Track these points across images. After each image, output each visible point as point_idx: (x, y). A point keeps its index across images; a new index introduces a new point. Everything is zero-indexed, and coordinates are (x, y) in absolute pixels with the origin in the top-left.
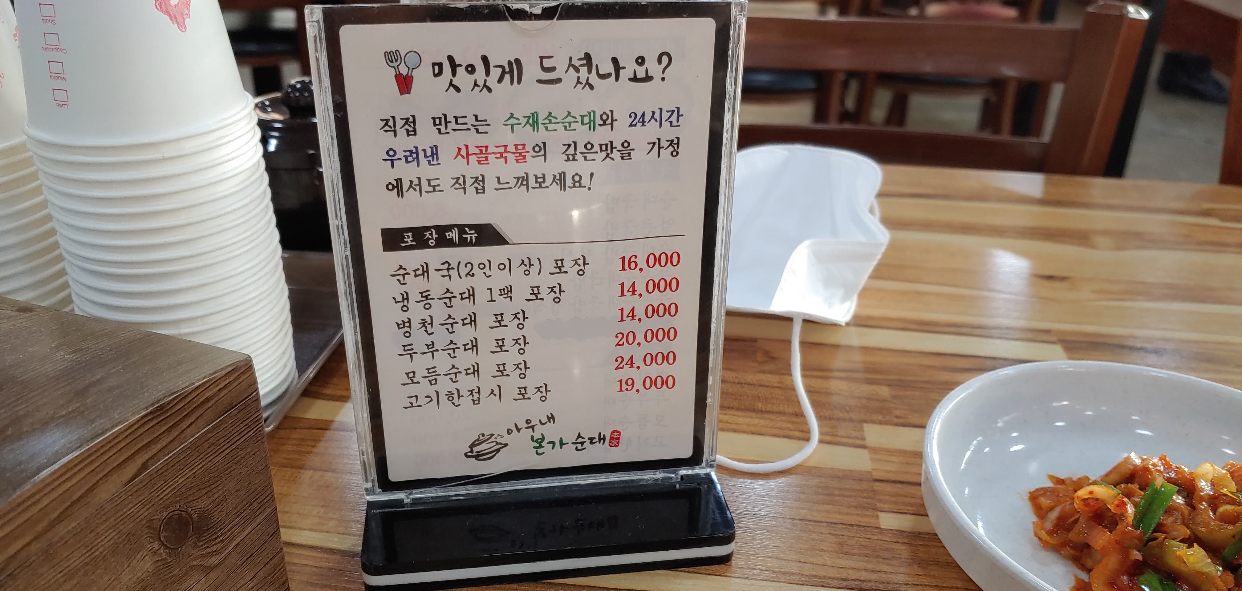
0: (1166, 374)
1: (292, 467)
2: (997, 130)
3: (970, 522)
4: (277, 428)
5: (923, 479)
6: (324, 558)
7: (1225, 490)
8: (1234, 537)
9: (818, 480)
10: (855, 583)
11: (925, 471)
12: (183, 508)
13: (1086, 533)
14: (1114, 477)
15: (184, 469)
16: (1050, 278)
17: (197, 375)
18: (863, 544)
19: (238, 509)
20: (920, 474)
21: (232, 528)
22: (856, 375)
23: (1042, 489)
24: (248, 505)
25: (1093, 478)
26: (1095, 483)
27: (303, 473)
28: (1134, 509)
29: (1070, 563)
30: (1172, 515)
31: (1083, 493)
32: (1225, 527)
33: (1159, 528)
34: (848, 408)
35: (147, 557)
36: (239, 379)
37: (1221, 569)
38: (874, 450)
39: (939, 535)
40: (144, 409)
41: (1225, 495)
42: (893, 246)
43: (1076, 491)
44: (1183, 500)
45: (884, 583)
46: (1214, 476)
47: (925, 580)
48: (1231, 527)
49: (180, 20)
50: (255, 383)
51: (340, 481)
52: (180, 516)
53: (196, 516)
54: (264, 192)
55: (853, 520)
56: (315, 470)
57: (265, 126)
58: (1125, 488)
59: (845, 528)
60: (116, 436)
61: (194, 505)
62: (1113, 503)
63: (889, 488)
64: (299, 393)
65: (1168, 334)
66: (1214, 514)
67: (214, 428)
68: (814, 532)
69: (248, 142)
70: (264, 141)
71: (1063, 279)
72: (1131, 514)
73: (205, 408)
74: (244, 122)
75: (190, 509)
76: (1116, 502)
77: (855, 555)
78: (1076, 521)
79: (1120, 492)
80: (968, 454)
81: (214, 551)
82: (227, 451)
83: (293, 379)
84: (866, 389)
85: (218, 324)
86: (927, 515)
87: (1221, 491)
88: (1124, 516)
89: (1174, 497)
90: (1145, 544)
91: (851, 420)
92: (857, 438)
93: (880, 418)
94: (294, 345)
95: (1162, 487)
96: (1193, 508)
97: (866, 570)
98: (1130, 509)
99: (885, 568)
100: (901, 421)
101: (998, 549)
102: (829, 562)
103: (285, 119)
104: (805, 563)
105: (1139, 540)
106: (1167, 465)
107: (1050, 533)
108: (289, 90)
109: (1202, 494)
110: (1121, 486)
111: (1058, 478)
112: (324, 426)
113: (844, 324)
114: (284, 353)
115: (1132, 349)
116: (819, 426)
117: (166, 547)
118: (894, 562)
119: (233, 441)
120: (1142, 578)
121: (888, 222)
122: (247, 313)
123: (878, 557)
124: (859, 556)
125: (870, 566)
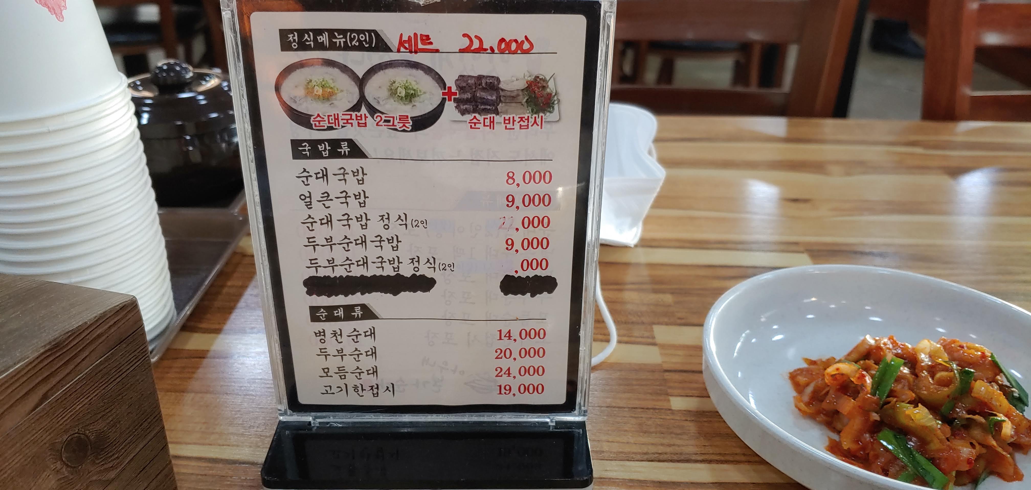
0: (889, 271)
1: (176, 391)
2: (746, 83)
3: (745, 400)
4: (161, 359)
5: (703, 367)
6: (208, 467)
7: (940, 360)
8: (948, 396)
9: (619, 374)
10: (654, 456)
11: (705, 359)
12: (81, 431)
13: (835, 402)
14: (855, 356)
15: (81, 398)
16: (795, 200)
17: (89, 315)
18: (659, 423)
19: (131, 429)
20: (702, 364)
21: (125, 446)
22: (644, 287)
23: (799, 370)
24: (139, 425)
25: (838, 358)
26: (840, 361)
27: (186, 396)
28: (871, 380)
29: (824, 427)
30: (901, 383)
31: (831, 370)
32: (941, 389)
33: (892, 394)
34: (639, 314)
35: (51, 476)
36: (126, 316)
37: (940, 422)
38: (663, 347)
39: (720, 412)
40: (42, 347)
41: (940, 364)
42: (668, 181)
43: (825, 369)
44: (908, 370)
45: (677, 454)
46: (931, 350)
47: (710, 450)
48: (946, 389)
49: (58, 11)
50: (140, 319)
51: (218, 400)
52: (79, 438)
53: (93, 437)
54: (140, 158)
55: (650, 404)
56: (196, 392)
57: (138, 102)
58: (863, 364)
59: (642, 412)
60: (18, 371)
61: (91, 428)
62: (855, 376)
63: (676, 376)
64: (179, 328)
65: (888, 241)
66: (933, 379)
67: (106, 360)
68: (618, 416)
69: (124, 115)
70: (138, 114)
71: (806, 201)
72: (869, 384)
73: (97, 343)
74: (119, 99)
75: (88, 432)
76: (857, 375)
77: (653, 433)
78: (828, 393)
79: (860, 367)
80: (739, 344)
81: (111, 467)
82: (118, 380)
83: (172, 318)
84: (653, 297)
85: (103, 273)
86: (709, 397)
87: (937, 361)
88: (864, 386)
89: (902, 368)
90: (882, 407)
91: (643, 323)
92: (648, 337)
93: (666, 320)
94: (172, 288)
95: (892, 361)
96: (916, 376)
97: (662, 445)
98: (868, 380)
99: (678, 442)
100: (683, 321)
101: (768, 420)
102: (632, 440)
103: (155, 96)
104: (612, 442)
105: (877, 404)
106: (894, 343)
107: (808, 404)
108: (157, 72)
109: (923, 364)
110: (860, 363)
111: (810, 360)
112: (201, 355)
113: (632, 246)
114: (163, 295)
115: (862, 253)
116: (618, 329)
117: (68, 466)
118: (685, 437)
119: (124, 371)
120: (880, 435)
121: (665, 162)
122: (130, 261)
123: (671, 433)
124: (656, 433)
125: (666, 441)
